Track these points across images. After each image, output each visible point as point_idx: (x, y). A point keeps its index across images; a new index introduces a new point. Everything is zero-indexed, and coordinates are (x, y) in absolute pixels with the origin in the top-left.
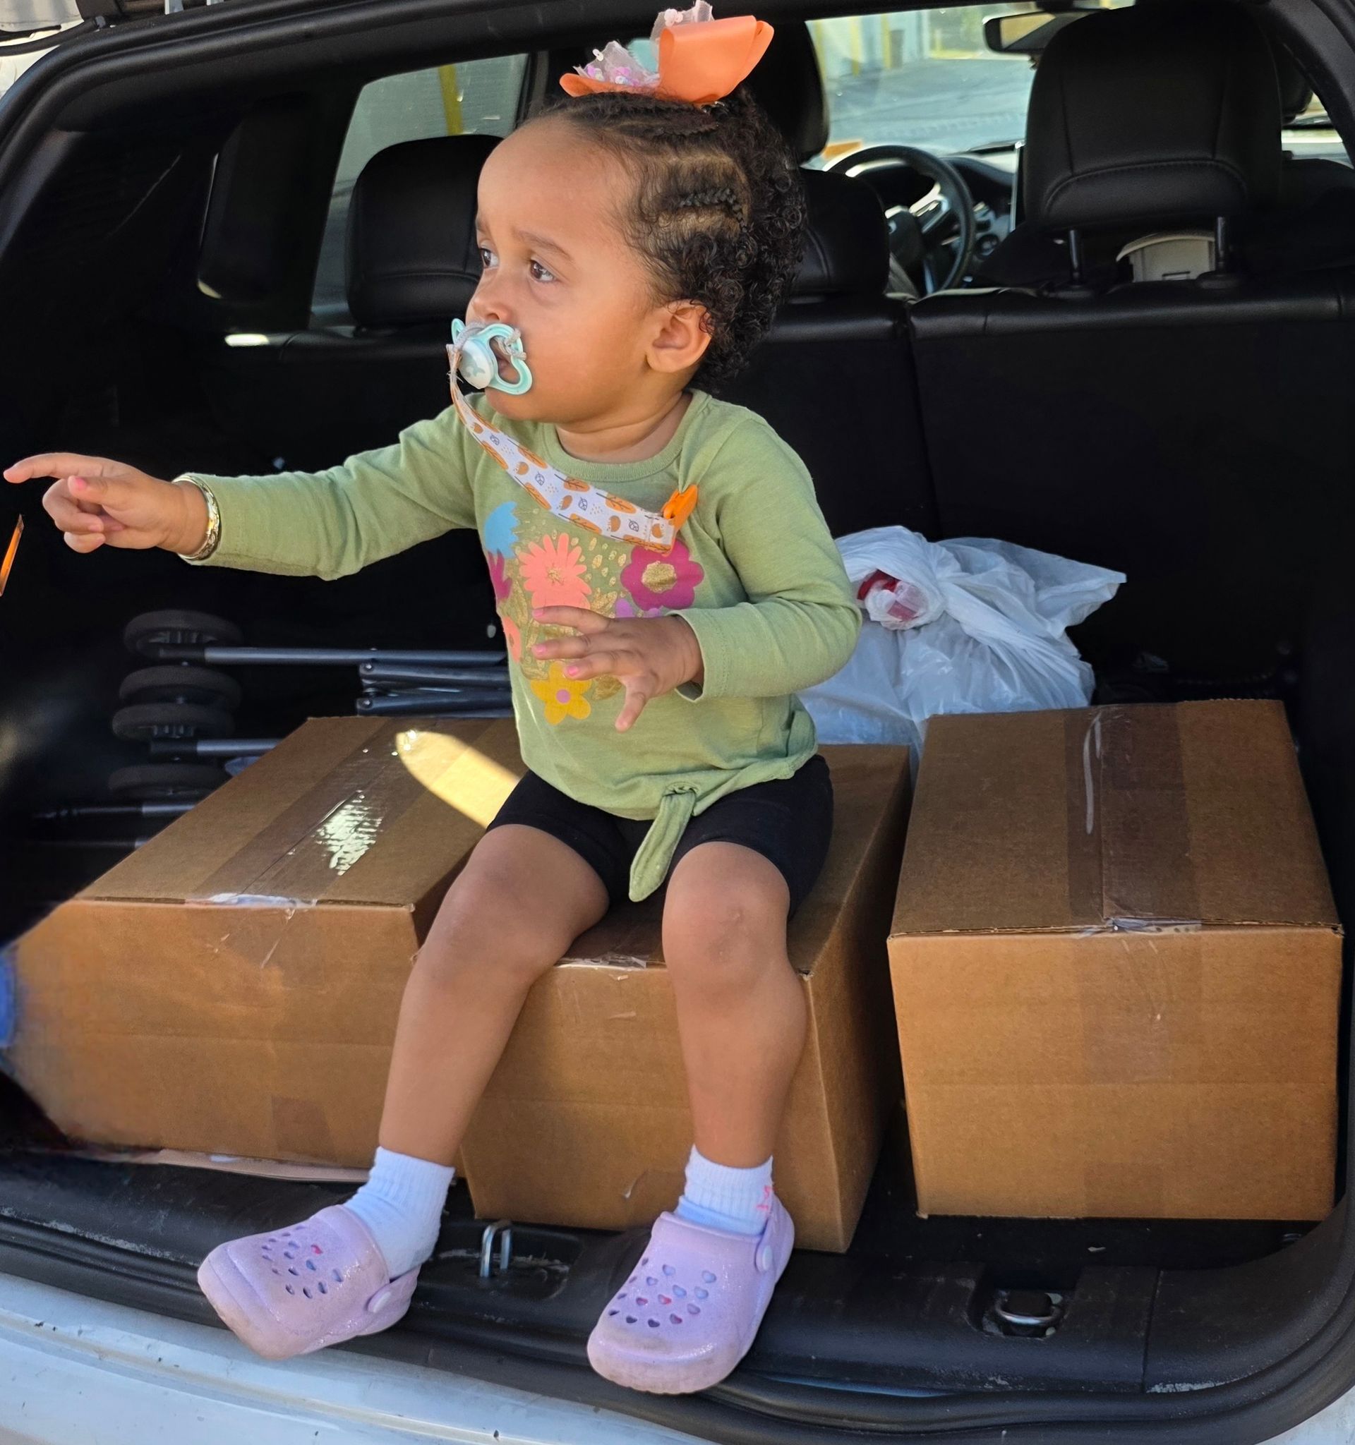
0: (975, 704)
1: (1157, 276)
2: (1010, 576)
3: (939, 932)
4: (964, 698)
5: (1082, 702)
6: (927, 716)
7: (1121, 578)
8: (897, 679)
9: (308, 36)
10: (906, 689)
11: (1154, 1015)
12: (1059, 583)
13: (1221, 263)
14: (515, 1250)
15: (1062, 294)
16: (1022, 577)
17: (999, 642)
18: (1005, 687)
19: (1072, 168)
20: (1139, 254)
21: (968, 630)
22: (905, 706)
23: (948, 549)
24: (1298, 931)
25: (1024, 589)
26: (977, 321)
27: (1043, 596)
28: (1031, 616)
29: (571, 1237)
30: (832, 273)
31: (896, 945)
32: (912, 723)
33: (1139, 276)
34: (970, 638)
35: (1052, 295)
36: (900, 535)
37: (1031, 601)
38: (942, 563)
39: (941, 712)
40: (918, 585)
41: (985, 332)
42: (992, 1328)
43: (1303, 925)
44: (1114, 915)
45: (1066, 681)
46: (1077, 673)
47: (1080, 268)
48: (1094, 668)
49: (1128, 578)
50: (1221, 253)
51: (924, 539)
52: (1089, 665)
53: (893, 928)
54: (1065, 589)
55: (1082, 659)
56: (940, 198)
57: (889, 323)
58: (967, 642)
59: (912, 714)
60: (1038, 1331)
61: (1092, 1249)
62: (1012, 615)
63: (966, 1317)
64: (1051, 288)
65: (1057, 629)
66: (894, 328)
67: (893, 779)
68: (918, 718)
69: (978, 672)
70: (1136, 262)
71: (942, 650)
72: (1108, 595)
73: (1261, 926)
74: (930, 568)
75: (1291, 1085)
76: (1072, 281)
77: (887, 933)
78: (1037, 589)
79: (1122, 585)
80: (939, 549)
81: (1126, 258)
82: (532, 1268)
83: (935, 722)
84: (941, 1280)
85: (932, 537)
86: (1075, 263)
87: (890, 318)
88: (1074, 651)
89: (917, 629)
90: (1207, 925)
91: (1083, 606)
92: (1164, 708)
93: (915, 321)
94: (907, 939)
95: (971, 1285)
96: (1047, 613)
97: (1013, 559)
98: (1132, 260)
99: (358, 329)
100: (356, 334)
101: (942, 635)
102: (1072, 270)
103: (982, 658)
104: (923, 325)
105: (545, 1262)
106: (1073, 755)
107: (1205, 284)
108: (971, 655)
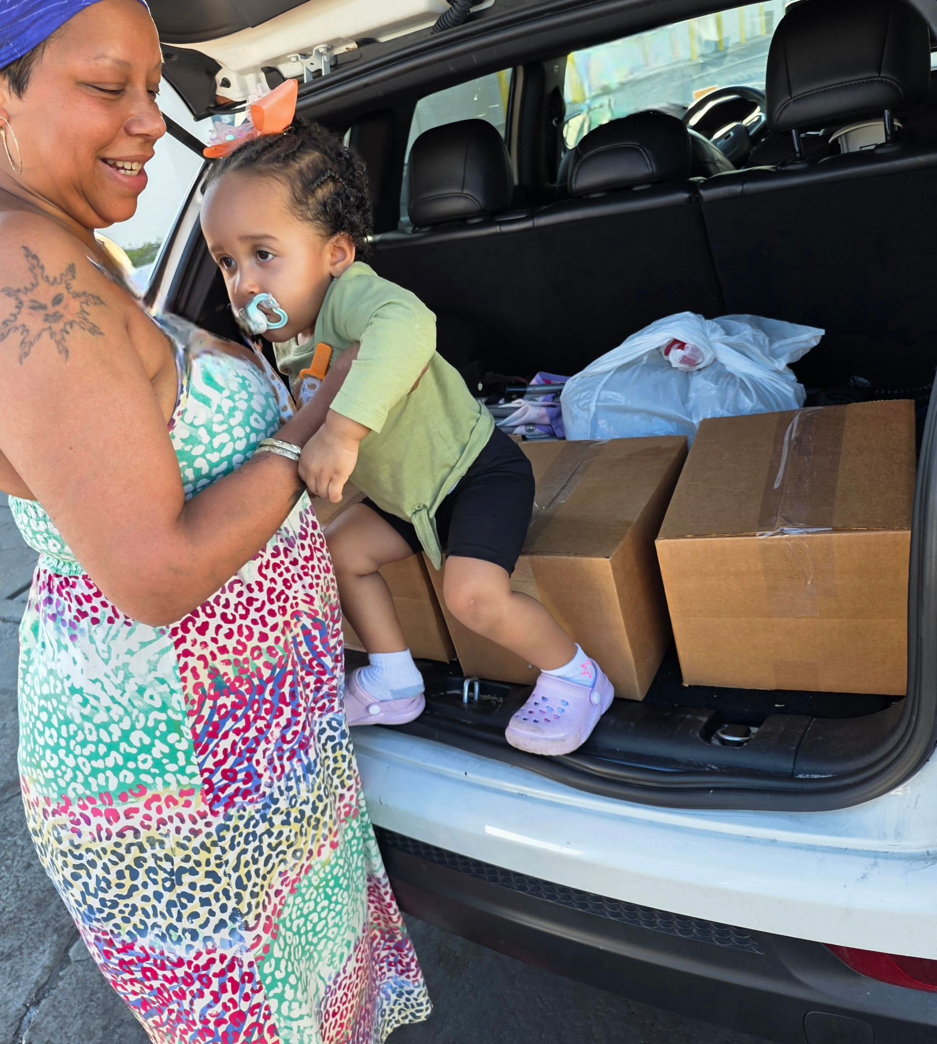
0: (728, 411)
1: (857, 149)
2: (754, 336)
3: (684, 537)
4: (722, 406)
5: (795, 406)
6: (701, 419)
7: (822, 332)
8: (685, 400)
10: (690, 405)
11: (807, 581)
12: (785, 338)
13: (889, 138)
14: (481, 691)
15: (790, 167)
16: (761, 336)
17: (746, 375)
18: (747, 401)
19: (790, 94)
20: (843, 138)
21: (729, 369)
22: (689, 415)
23: (718, 323)
24: (890, 533)
25: (762, 342)
26: (737, 189)
27: (776, 346)
28: (765, 359)
29: (507, 687)
30: (654, 170)
31: (660, 544)
32: (693, 424)
33: (844, 150)
34: (730, 373)
35: (783, 169)
36: (687, 317)
37: (767, 350)
38: (713, 331)
39: (709, 417)
40: (698, 346)
41: (743, 195)
42: (716, 742)
43: (894, 530)
44: (782, 525)
45: (786, 395)
46: (792, 390)
47: (800, 152)
48: (806, 387)
49: (826, 332)
50: (889, 131)
51: (703, 318)
52: (802, 386)
53: (660, 534)
54: (789, 341)
55: (798, 382)
56: (761, 114)
57: (686, 195)
58: (727, 376)
59: (693, 416)
60: (739, 744)
61: (777, 706)
62: (755, 358)
63: (698, 735)
64: (783, 165)
65: (781, 364)
66: (690, 197)
67: (674, 455)
68: (695, 421)
69: (731, 393)
70: (842, 142)
71: (712, 381)
72: (815, 343)
73: (868, 530)
74: (705, 334)
75: (892, 620)
76: (796, 159)
77: (655, 535)
78: (771, 342)
79: (823, 337)
80: (712, 323)
81: (836, 140)
82: (489, 701)
83: (705, 423)
84: (689, 716)
85: (709, 316)
86: (797, 149)
87: (688, 192)
88: (793, 377)
89: (700, 370)
90: (836, 530)
91: (798, 351)
92: (839, 408)
93: (702, 192)
94: (666, 541)
95: (705, 719)
96: (774, 355)
97: (759, 326)
98: (839, 142)
101: (712, 373)
102: (795, 152)
103: (735, 385)
104: (706, 194)
105: (495, 698)
106: (779, 440)
107: (878, 151)
108: (728, 383)
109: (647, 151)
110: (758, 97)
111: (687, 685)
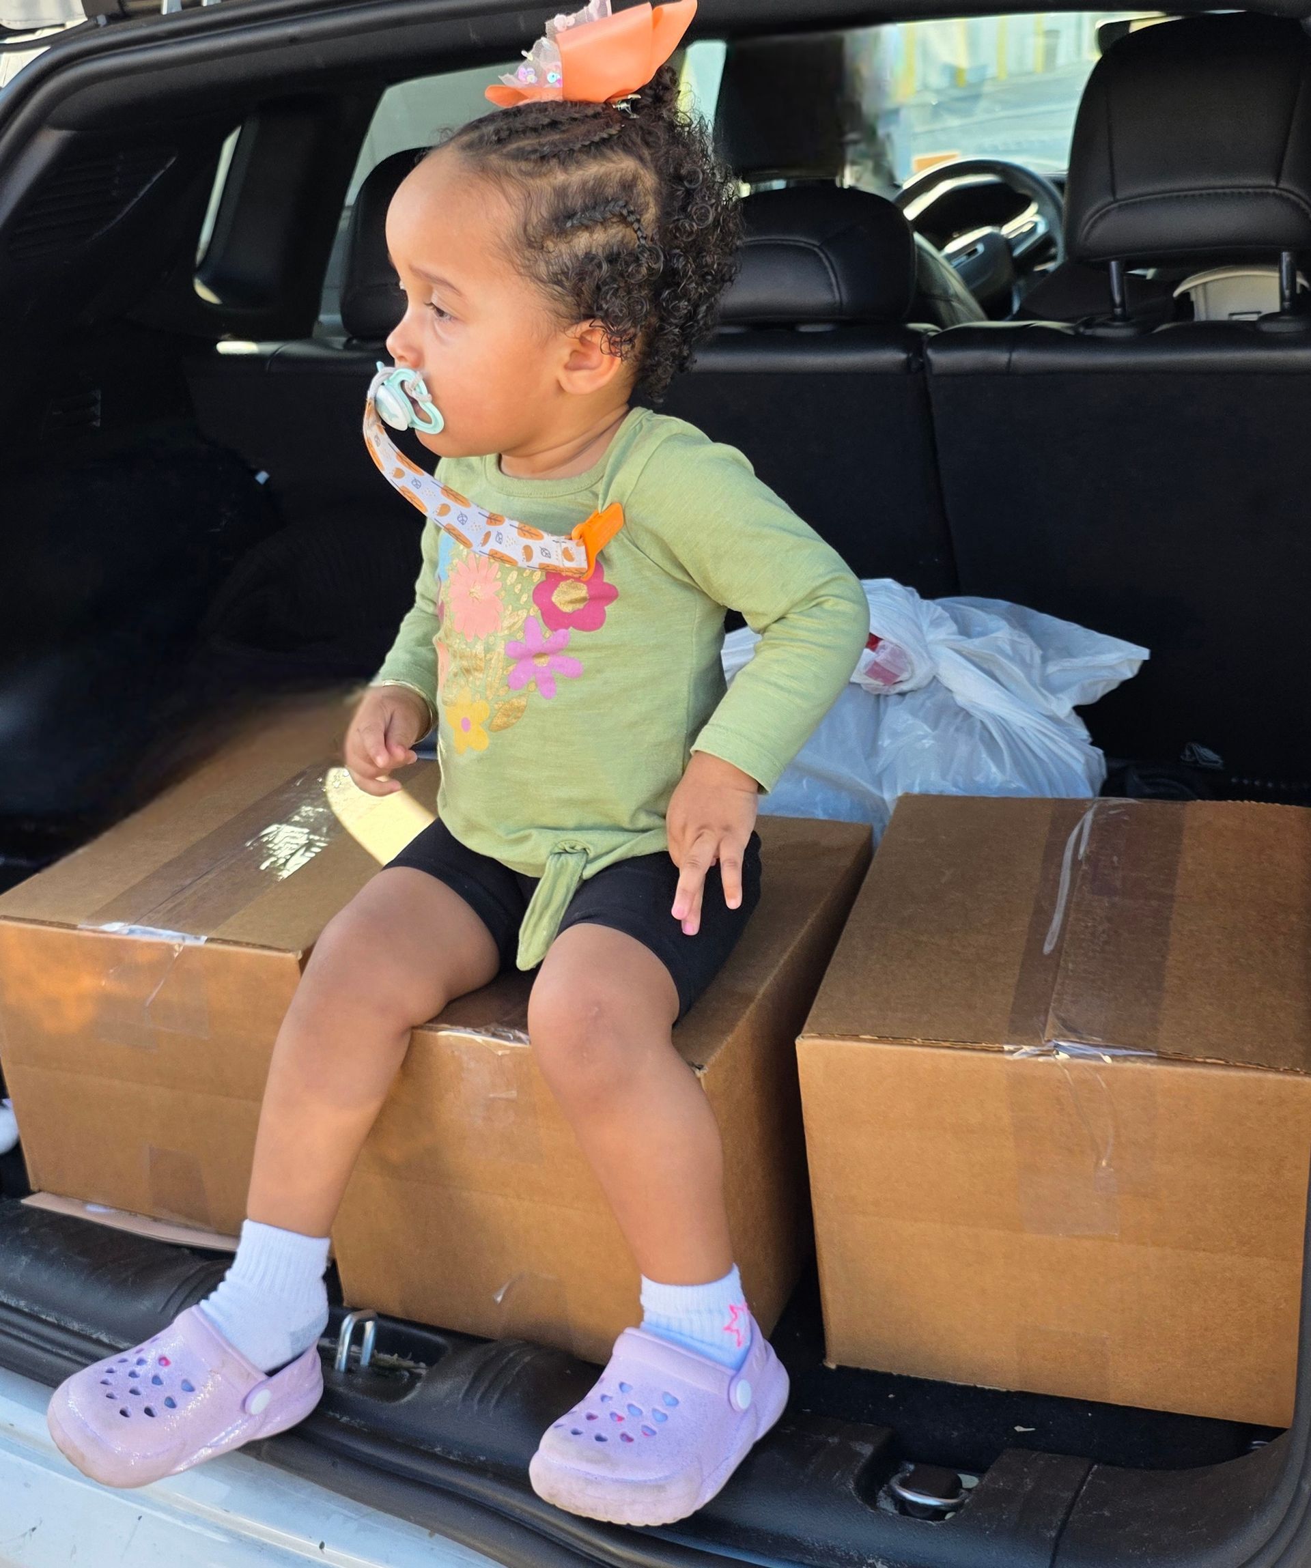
0: (955, 785)
1: (1223, 316)
2: (1013, 644)
3: (855, 1037)
4: (944, 777)
5: (1085, 792)
6: (900, 793)
7: (1144, 653)
8: (872, 748)
9: (293, 40)
10: (881, 762)
11: (1099, 1159)
12: (1071, 655)
13: (1287, 304)
14: (379, 1344)
15: (1101, 332)
16: (1027, 645)
17: (997, 719)
18: (994, 769)
19: (1114, 193)
20: (1200, 290)
21: (960, 700)
22: (878, 782)
23: (944, 607)
24: (1271, 1076)
25: (1028, 658)
26: (1000, 357)
27: (1052, 669)
28: (1033, 690)
29: (439, 1340)
30: (845, 299)
31: (807, 1047)
32: (883, 800)
33: (1201, 315)
34: (962, 709)
35: (1089, 332)
36: (886, 588)
37: (1036, 674)
38: (936, 623)
39: (916, 790)
40: (904, 647)
41: (1009, 371)
42: (886, 1505)
43: (1277, 1071)
44: (1057, 1037)
45: (1068, 766)
46: (1082, 759)
47: (1123, 305)
48: (1106, 755)
49: (1152, 654)
50: (1287, 293)
51: (917, 595)
52: (1100, 752)
53: (806, 1027)
54: (1078, 662)
55: (1092, 744)
56: (1037, 219)
57: (902, 356)
58: (956, 714)
59: (885, 788)
60: (937, 1513)
61: (1019, 1429)
62: (1013, 687)
63: (851, 1486)
64: (1088, 325)
65: (1063, 707)
66: (908, 361)
67: (846, 862)
68: (889, 796)
69: (963, 749)
70: (1197, 298)
71: (925, 720)
72: (1129, 673)
73: (1227, 1065)
74: (920, 628)
75: (1263, 1261)
76: (1115, 318)
77: (797, 1031)
78: (1045, 660)
79: (1145, 662)
80: (934, 608)
81: (1186, 295)
82: (394, 1369)
83: (907, 801)
84: (834, 1440)
85: (928, 593)
86: (1117, 299)
87: (905, 349)
88: (1083, 733)
89: (902, 694)
90: (1164, 1058)
91: (1095, 683)
92: (1171, 806)
93: (931, 354)
94: (819, 1042)
95: (867, 1450)
96: (1050, 687)
97: (1023, 626)
98: (1193, 297)
99: (349, 341)
100: (347, 346)
101: (928, 704)
102: (1114, 305)
103: (970, 733)
104: (940, 359)
105: (409, 1363)
106: (1053, 852)
107: (1266, 327)
108: (957, 730)
109: (832, 258)
110: (1036, 186)
111: (833, 1366)
